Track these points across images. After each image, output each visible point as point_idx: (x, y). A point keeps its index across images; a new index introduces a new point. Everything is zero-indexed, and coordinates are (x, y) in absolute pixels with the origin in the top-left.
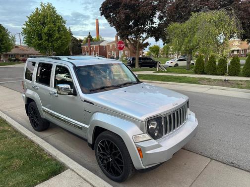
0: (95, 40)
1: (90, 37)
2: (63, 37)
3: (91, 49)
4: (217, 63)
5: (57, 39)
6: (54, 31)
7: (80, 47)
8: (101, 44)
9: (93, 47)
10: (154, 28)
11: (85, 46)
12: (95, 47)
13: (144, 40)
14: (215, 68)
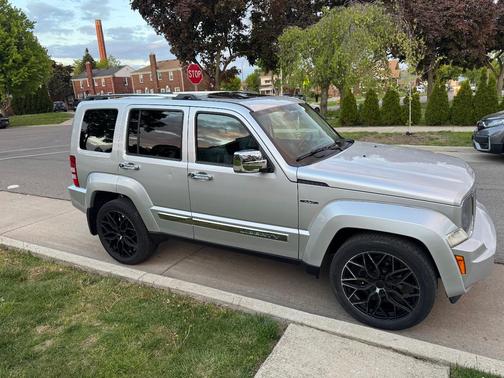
0: (102, 67)
1: (88, 58)
2: (33, 59)
3: (96, 85)
4: (380, 102)
5: (17, 65)
6: (8, 46)
7: (68, 81)
8: (117, 75)
9: (99, 81)
10: (245, 38)
11: (81, 80)
12: (103, 81)
13: (227, 63)
14: (378, 113)
